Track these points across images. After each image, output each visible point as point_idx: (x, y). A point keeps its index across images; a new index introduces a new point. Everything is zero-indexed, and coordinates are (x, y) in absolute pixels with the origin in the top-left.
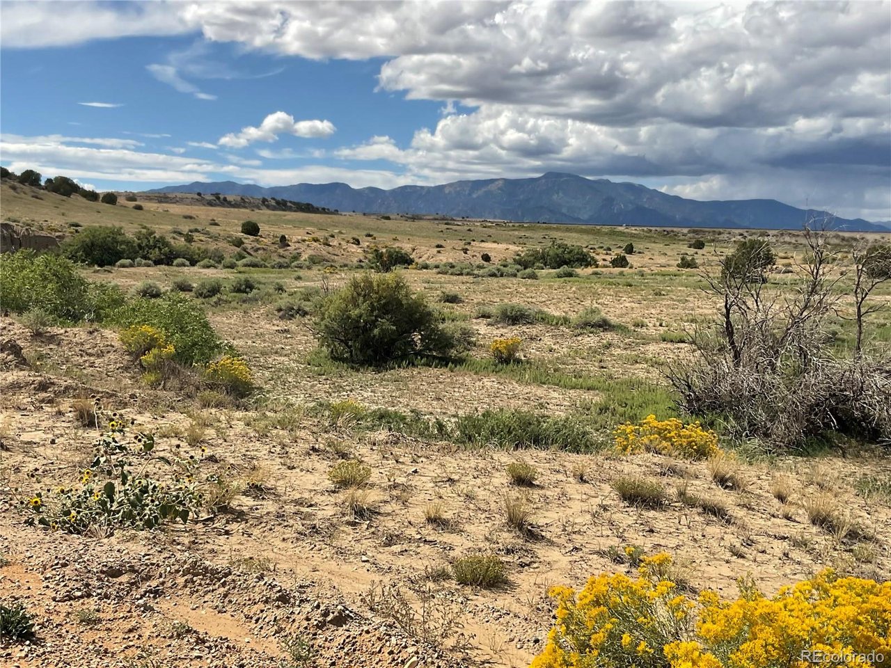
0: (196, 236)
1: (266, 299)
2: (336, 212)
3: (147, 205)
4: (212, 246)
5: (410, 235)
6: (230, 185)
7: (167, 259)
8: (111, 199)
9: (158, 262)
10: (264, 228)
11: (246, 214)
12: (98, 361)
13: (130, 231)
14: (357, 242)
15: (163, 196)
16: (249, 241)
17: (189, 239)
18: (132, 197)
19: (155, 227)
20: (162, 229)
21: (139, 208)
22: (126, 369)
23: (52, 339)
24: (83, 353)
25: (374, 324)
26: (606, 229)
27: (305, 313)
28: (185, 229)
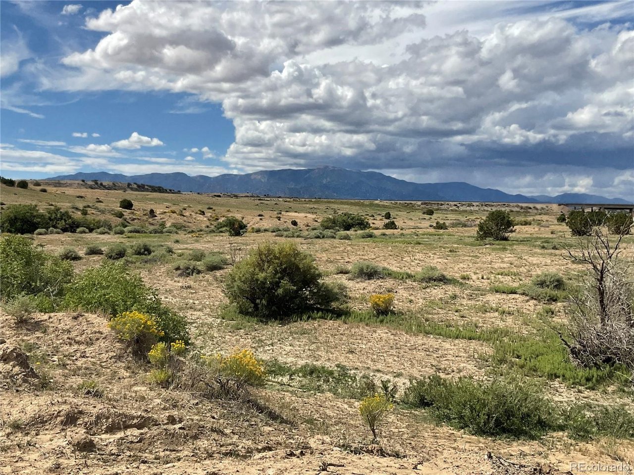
0: (89, 211)
2: (179, 192)
3: (48, 188)
4: (102, 218)
5: (238, 208)
6: (104, 174)
7: (72, 227)
8: (23, 184)
9: (65, 230)
10: (136, 204)
11: (120, 195)
12: (89, 350)
13: (42, 209)
14: (203, 213)
15: (58, 182)
16: (127, 213)
17: (85, 213)
18: (37, 184)
19: (59, 205)
20: (65, 206)
21: (44, 191)
24: (71, 341)
25: (277, 285)
26: (367, 202)
27: (199, 272)
28: (81, 205)
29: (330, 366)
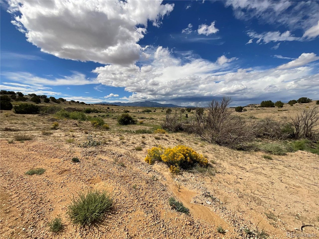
0: (101, 109)
1: (111, 117)
2: (119, 106)
3: (94, 105)
4: (103, 110)
5: (129, 109)
6: (106, 103)
7: (97, 112)
8: (89, 105)
9: (96, 113)
10: (110, 108)
11: (108, 106)
12: (88, 126)
13: (92, 109)
14: (122, 110)
15: (97, 104)
16: (108, 110)
17: (100, 110)
18: (92, 104)
19: (95, 108)
20: (96, 108)
21: (93, 106)
22: (92, 126)
23: (82, 123)
24: (86, 125)
25: (125, 120)
26: (153, 108)
27: (116, 119)
28: (100, 108)
29: (129, 130)
